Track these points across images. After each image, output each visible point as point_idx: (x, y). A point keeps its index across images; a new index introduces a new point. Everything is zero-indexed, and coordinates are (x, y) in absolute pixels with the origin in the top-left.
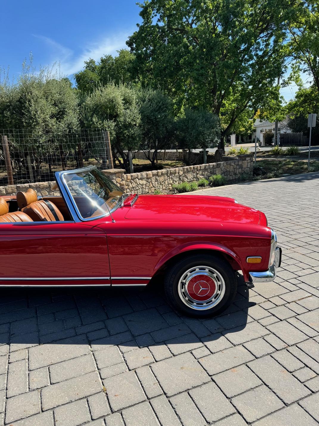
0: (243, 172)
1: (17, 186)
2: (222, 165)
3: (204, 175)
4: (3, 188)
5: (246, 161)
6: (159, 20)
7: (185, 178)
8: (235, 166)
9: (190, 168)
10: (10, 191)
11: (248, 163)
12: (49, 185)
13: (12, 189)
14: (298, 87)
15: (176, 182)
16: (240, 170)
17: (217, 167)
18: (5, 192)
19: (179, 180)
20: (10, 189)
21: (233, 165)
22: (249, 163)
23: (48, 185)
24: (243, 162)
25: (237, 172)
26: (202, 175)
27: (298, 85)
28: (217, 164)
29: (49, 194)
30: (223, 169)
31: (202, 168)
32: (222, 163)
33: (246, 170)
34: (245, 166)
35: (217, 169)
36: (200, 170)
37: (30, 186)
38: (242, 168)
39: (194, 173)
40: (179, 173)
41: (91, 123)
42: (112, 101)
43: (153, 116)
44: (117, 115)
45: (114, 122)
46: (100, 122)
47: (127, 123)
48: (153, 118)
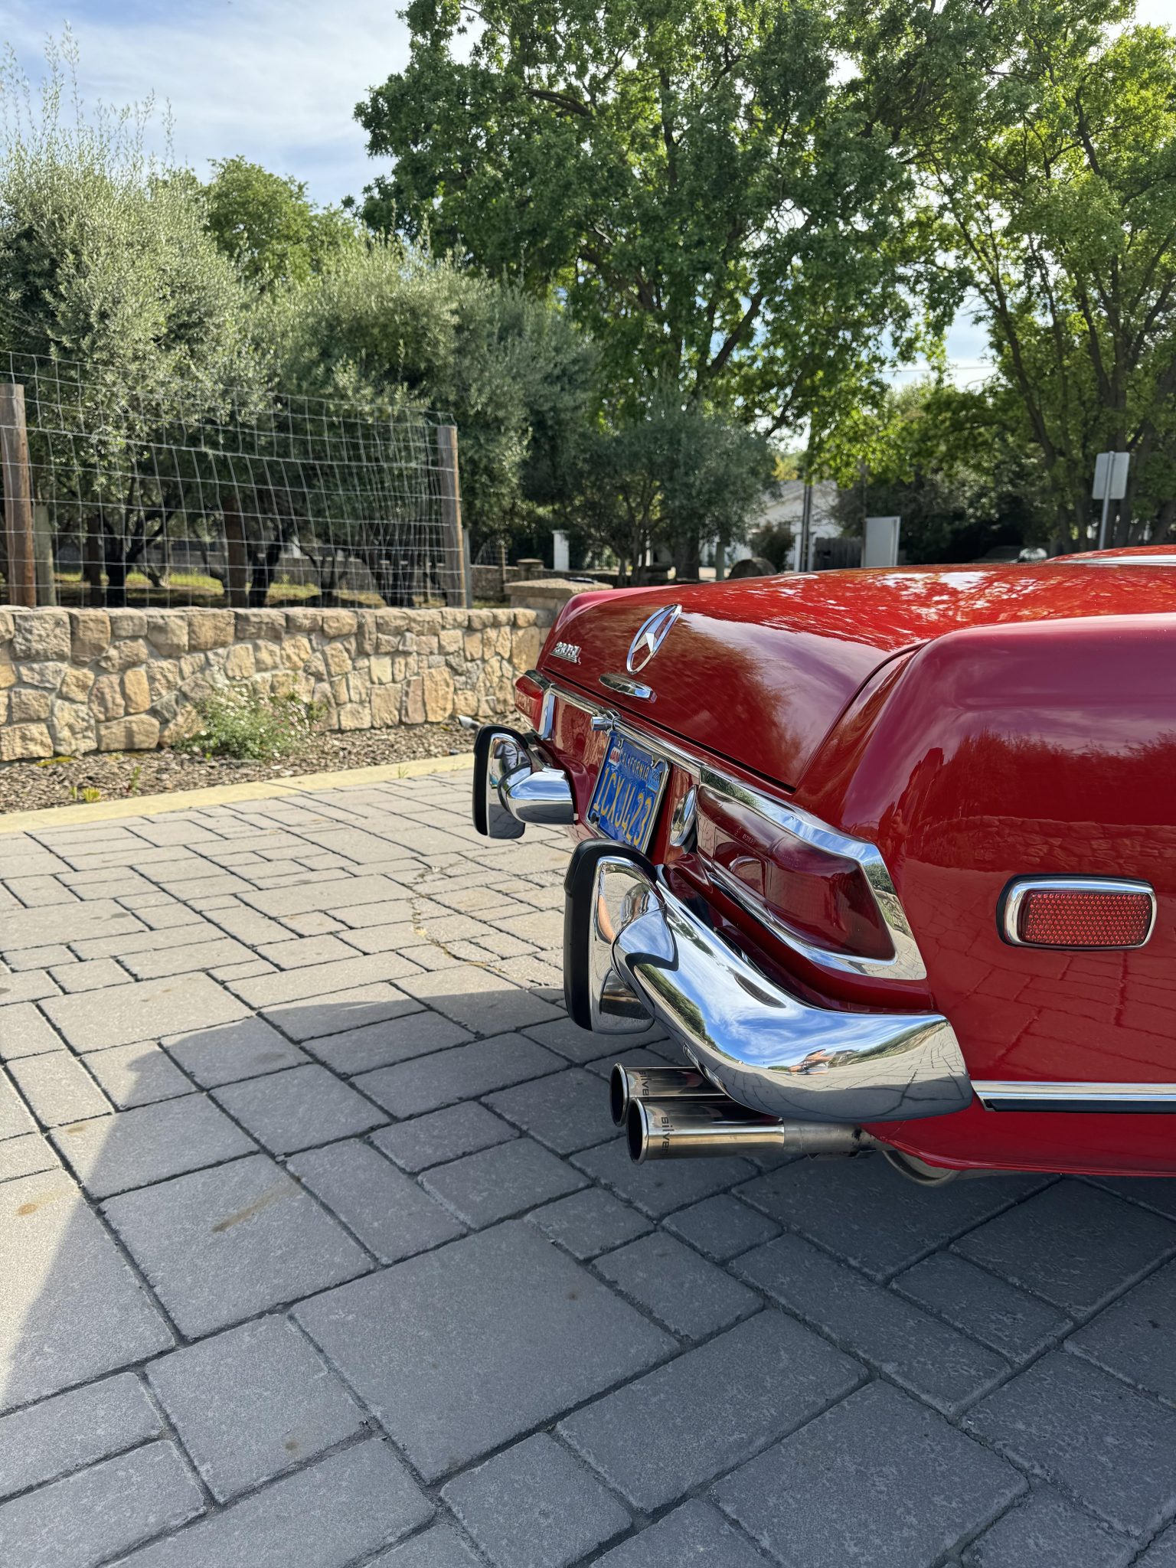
1: (237, 616)
4: (182, 617)
6: (477, 52)
10: (207, 634)
12: (360, 626)
13: (216, 628)
14: (935, 375)
18: (184, 640)
20: (209, 624)
23: (354, 622)
29: (355, 668)
37: (287, 618)
41: (330, 390)
42: (413, 311)
43: (547, 399)
44: (430, 372)
45: (419, 396)
46: (368, 391)
47: (472, 412)
48: (546, 407)
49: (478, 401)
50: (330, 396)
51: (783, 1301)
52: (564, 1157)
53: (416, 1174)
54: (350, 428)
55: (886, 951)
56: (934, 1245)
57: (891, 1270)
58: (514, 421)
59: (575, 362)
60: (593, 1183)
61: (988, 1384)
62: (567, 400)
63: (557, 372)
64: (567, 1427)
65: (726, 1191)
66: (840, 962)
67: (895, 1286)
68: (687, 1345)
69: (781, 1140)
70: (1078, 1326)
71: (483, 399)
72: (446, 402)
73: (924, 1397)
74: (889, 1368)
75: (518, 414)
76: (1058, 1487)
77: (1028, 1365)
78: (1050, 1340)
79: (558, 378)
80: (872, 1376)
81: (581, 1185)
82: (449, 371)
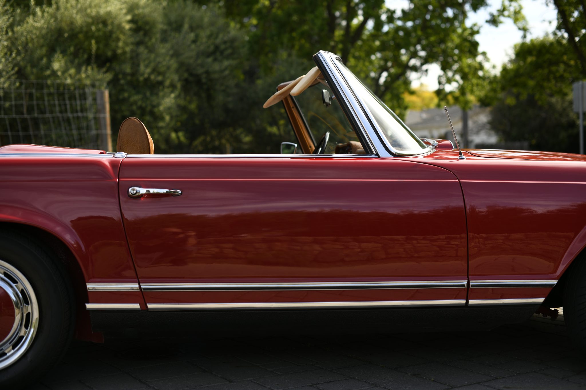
14: (521, 33)
27: (520, 29)
41: (48, 72)
42: (105, 23)
43: (202, 65)
44: (115, 58)
45: (106, 72)
46: (72, 71)
47: (141, 79)
48: (200, 71)
49: (145, 71)
50: (49, 76)
54: (61, 95)
58: (167, 83)
59: (225, 42)
62: (216, 67)
63: (212, 48)
71: (148, 70)
72: (125, 74)
75: (173, 77)
79: (213, 53)
82: (128, 55)
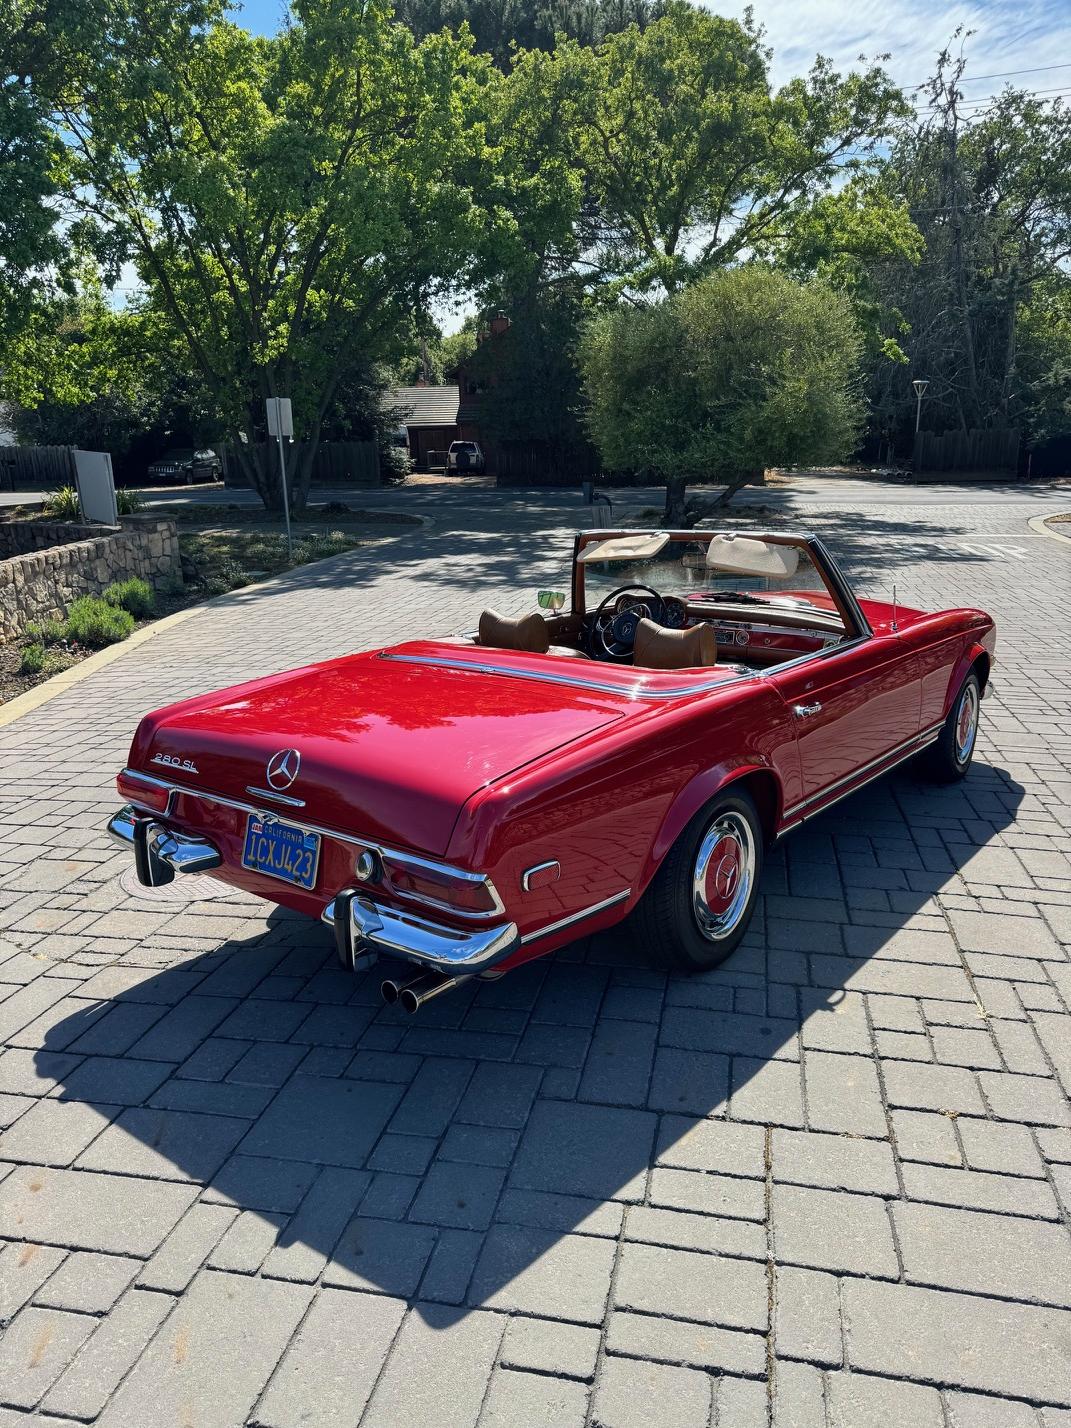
0: (154, 570)
2: (107, 550)
3: (71, 586)
5: (156, 536)
7: (31, 601)
8: (136, 551)
9: (38, 560)
11: (163, 540)
15: (11, 614)
16: (147, 562)
17: (98, 557)
19: (18, 608)
21: (131, 547)
22: (168, 541)
24: (151, 536)
25: (142, 570)
26: (68, 586)
28: (98, 547)
30: (110, 562)
31: (64, 561)
32: (105, 540)
33: (162, 564)
34: (156, 551)
35: (97, 562)
36: (61, 566)
38: (149, 557)
39: (48, 579)
40: (14, 582)
51: (429, 1053)
52: (286, 1042)
53: (223, 1080)
55: (494, 907)
56: (467, 1007)
57: (459, 1023)
60: (312, 1047)
61: (516, 1046)
64: (391, 1128)
65: (371, 1023)
66: (482, 915)
67: (464, 1029)
68: (408, 1086)
69: (454, 983)
70: (531, 1013)
73: (499, 1060)
74: (482, 1057)
76: (554, 1065)
77: (524, 1033)
78: (525, 1023)
80: (478, 1062)
81: (308, 1050)
